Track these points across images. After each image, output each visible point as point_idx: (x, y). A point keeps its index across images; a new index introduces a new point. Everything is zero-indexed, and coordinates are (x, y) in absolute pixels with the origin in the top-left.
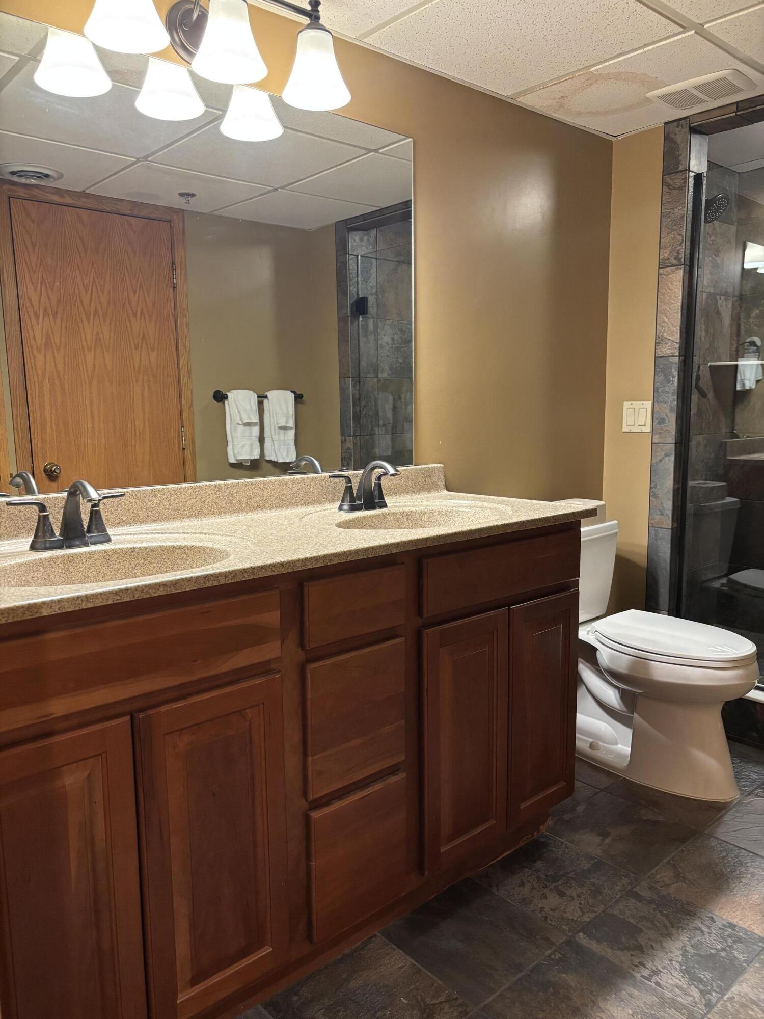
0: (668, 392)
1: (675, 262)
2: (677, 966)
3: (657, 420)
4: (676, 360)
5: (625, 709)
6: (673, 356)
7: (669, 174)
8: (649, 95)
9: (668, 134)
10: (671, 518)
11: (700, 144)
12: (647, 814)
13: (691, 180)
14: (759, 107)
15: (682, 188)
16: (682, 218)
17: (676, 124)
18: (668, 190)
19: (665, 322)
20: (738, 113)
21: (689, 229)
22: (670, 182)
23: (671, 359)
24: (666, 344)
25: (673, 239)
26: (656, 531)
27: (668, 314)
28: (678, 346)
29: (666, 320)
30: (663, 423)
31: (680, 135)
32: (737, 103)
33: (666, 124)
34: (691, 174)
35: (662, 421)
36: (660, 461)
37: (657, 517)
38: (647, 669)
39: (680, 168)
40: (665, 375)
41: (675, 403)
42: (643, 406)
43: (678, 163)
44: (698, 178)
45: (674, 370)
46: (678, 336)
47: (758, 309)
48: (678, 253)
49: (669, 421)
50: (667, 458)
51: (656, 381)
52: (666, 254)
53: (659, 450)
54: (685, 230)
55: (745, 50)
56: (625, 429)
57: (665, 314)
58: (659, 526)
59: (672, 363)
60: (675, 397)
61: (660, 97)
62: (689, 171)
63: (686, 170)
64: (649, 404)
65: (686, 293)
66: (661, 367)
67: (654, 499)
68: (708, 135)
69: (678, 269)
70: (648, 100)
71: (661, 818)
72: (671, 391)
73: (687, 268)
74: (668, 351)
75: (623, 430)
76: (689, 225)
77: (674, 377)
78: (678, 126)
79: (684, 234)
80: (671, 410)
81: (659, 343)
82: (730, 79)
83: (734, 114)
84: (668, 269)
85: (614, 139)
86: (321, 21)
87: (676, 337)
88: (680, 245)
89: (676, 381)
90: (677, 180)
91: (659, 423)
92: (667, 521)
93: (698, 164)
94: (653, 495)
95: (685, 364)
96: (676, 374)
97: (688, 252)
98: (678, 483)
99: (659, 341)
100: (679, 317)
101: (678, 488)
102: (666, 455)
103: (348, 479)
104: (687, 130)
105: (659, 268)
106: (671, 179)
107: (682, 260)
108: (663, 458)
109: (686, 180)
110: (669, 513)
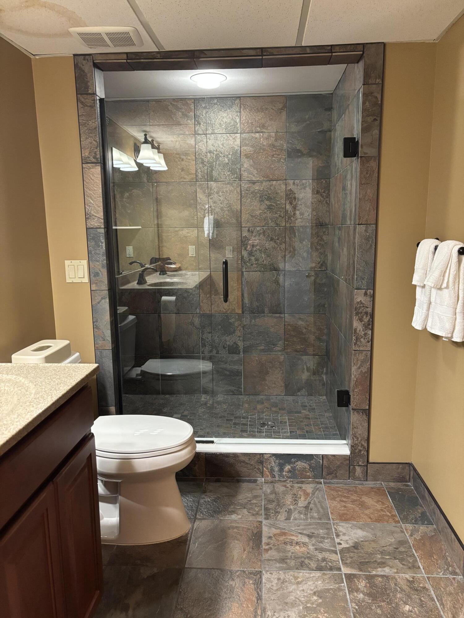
0: (99, 254)
1: (94, 160)
3: (93, 274)
4: (102, 231)
6: (100, 228)
7: (81, 94)
8: (72, 30)
9: (77, 63)
10: (111, 342)
11: (100, 77)
12: (146, 572)
13: (98, 102)
14: (142, 60)
15: (93, 107)
16: (95, 128)
17: (82, 57)
18: (82, 106)
19: (91, 203)
20: (128, 61)
21: (101, 137)
22: (83, 100)
23: (99, 230)
24: (94, 219)
25: (91, 143)
26: (101, 352)
27: (93, 198)
28: (103, 221)
29: (92, 202)
30: (98, 276)
31: (87, 67)
32: (127, 53)
33: (74, 55)
34: (98, 98)
35: (97, 274)
36: (99, 303)
37: (100, 342)
39: (90, 92)
40: (96, 241)
41: (105, 261)
42: (81, 264)
43: (87, 87)
44: (101, 100)
45: (101, 238)
46: (102, 214)
48: (95, 154)
49: (102, 275)
50: (103, 301)
51: (89, 245)
52: (86, 153)
53: (96, 295)
54: (98, 139)
55: (147, 17)
56: (68, 280)
57: (91, 197)
58: (103, 348)
59: (100, 233)
60: (105, 258)
61: (80, 34)
62: (96, 95)
63: (94, 94)
64: (85, 262)
65: (103, 184)
66: (92, 235)
67: (96, 330)
68: (103, 71)
69: (96, 166)
70: (69, 34)
71: (155, 570)
72: (101, 253)
73: (102, 165)
74: (96, 224)
75: (67, 282)
76: (100, 135)
77: (102, 243)
78: (84, 59)
79: (98, 141)
80: (103, 267)
81: (88, 218)
82: (131, 34)
83: (125, 61)
84: (89, 165)
85: (32, 57)
87: (101, 214)
88: (97, 148)
89: (104, 246)
90: (88, 100)
91: (95, 276)
92: (109, 345)
93: (100, 93)
94: (95, 327)
95: (108, 234)
96: (103, 241)
97: (102, 154)
98: (112, 317)
99: (88, 217)
100: (102, 201)
101: (113, 320)
102: (102, 299)
104: (92, 64)
105: (82, 163)
106: (83, 98)
107: (99, 159)
108: (101, 301)
109: (94, 100)
110: (109, 339)
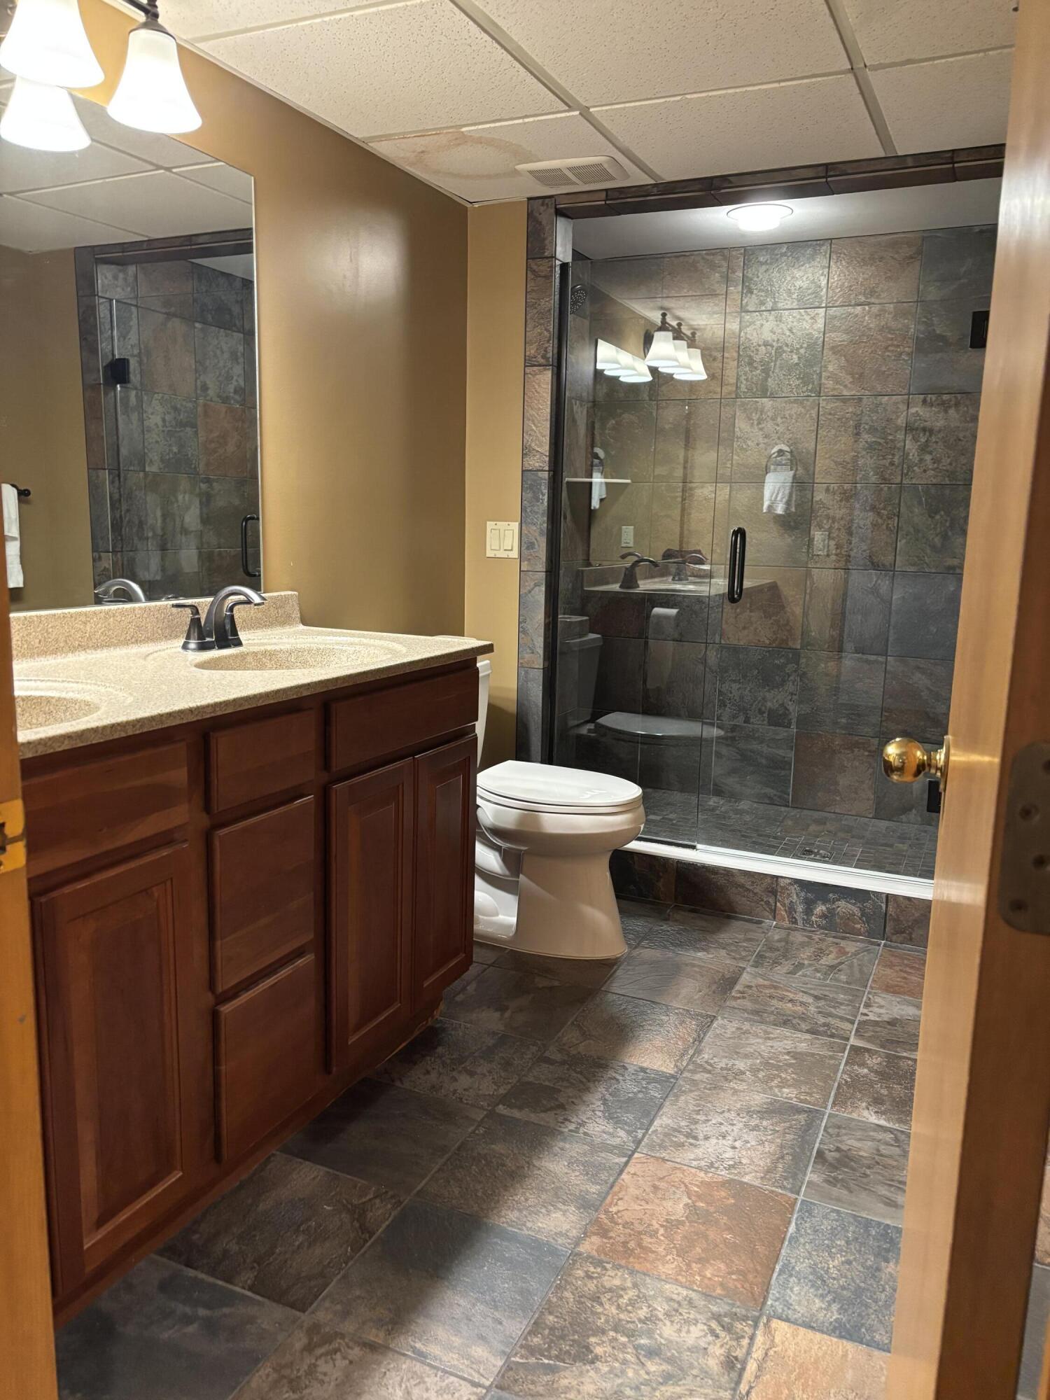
0: (537, 513)
1: (542, 361)
2: (600, 1114)
3: (525, 544)
4: (546, 475)
5: (507, 873)
6: (542, 471)
7: (533, 259)
8: (520, 167)
9: (532, 211)
10: (542, 657)
11: (566, 229)
12: (541, 982)
13: (558, 269)
14: (629, 200)
15: (548, 277)
16: (549, 310)
17: (540, 201)
18: (533, 277)
19: (533, 430)
20: (608, 202)
21: (557, 325)
22: (535, 267)
23: (540, 474)
24: (534, 456)
25: (540, 334)
26: (526, 672)
27: (536, 422)
28: (547, 459)
29: (534, 428)
30: (532, 548)
31: (546, 215)
32: (606, 190)
33: (530, 199)
34: (558, 263)
35: (531, 546)
36: (530, 592)
37: (527, 656)
38: (537, 821)
39: (546, 254)
40: (534, 492)
41: (545, 525)
42: (509, 528)
43: (543, 248)
44: (564, 266)
45: (543, 487)
46: (547, 448)
47: (614, 418)
48: (546, 351)
49: (539, 546)
50: (537, 589)
51: (524, 499)
52: (532, 351)
53: (528, 578)
54: (552, 326)
55: (624, 140)
56: (489, 554)
57: (533, 421)
58: (529, 666)
59: (541, 479)
60: (545, 519)
61: (530, 172)
62: (556, 259)
63: (552, 257)
64: (515, 526)
65: (555, 397)
66: (529, 482)
67: (523, 636)
68: (572, 219)
69: (545, 370)
70: (516, 173)
71: (556, 983)
72: (541, 512)
73: (555, 369)
74: (537, 464)
75: (488, 555)
76: (557, 321)
77: (543, 495)
78: (543, 205)
79: (552, 330)
80: (541, 534)
81: (526, 454)
82: (606, 166)
83: (603, 203)
84: (535, 368)
85: (469, 205)
86: (160, 20)
87: (545, 448)
88: (548, 341)
89: (546, 500)
90: (542, 267)
91: (528, 548)
92: (538, 660)
93: (563, 252)
94: (522, 631)
95: (554, 479)
96: (546, 491)
97: (556, 351)
98: (549, 617)
99: (526, 452)
100: (549, 426)
101: (549, 622)
102: (536, 585)
103: (195, 609)
104: (553, 211)
105: (525, 366)
106: (536, 264)
107: (551, 360)
108: (532, 589)
109: (552, 267)
110: (541, 651)
